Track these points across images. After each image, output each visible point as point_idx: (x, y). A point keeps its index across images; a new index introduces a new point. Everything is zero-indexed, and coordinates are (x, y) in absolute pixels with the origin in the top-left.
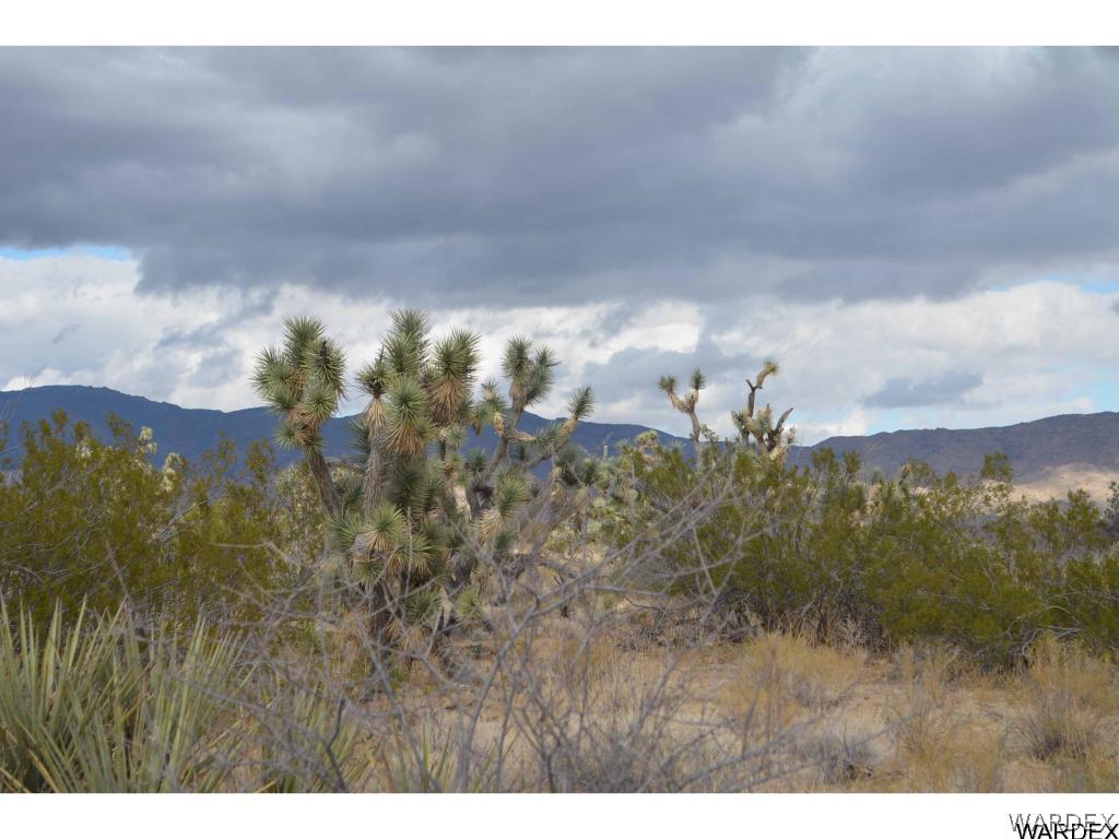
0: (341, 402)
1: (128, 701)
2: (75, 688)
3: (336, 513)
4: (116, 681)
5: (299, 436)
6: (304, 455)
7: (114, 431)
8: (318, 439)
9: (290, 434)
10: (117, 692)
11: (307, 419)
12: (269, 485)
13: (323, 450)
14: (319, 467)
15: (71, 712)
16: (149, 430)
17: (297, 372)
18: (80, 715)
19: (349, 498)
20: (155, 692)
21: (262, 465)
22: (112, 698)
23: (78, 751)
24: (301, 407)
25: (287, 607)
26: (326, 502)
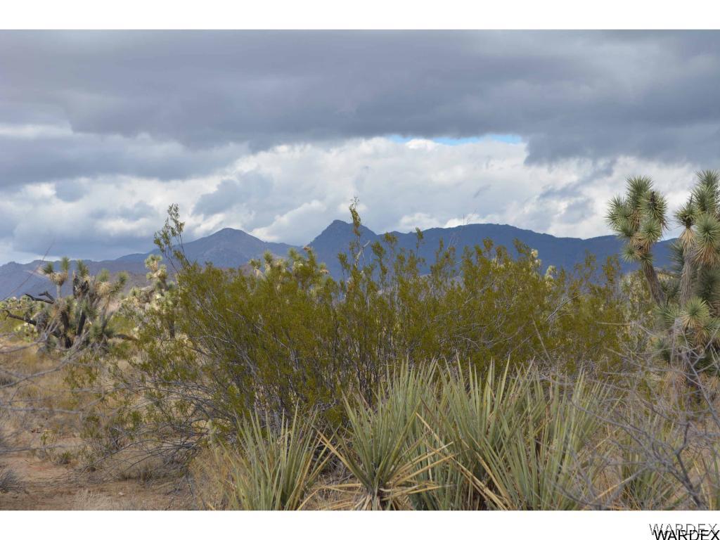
0: (664, 231)
1: (538, 422)
2: (504, 414)
3: (662, 304)
4: (529, 410)
5: (637, 254)
6: (641, 266)
7: (518, 250)
8: (650, 256)
9: (631, 253)
10: (531, 417)
11: (642, 243)
12: (616, 285)
13: (653, 263)
14: (650, 273)
15: (502, 429)
16: (536, 251)
17: (636, 212)
18: (508, 432)
19: (670, 294)
20: (554, 418)
21: (612, 273)
22: (527, 421)
23: (507, 454)
24: (638, 235)
25: (649, 364)
26: (655, 296)
